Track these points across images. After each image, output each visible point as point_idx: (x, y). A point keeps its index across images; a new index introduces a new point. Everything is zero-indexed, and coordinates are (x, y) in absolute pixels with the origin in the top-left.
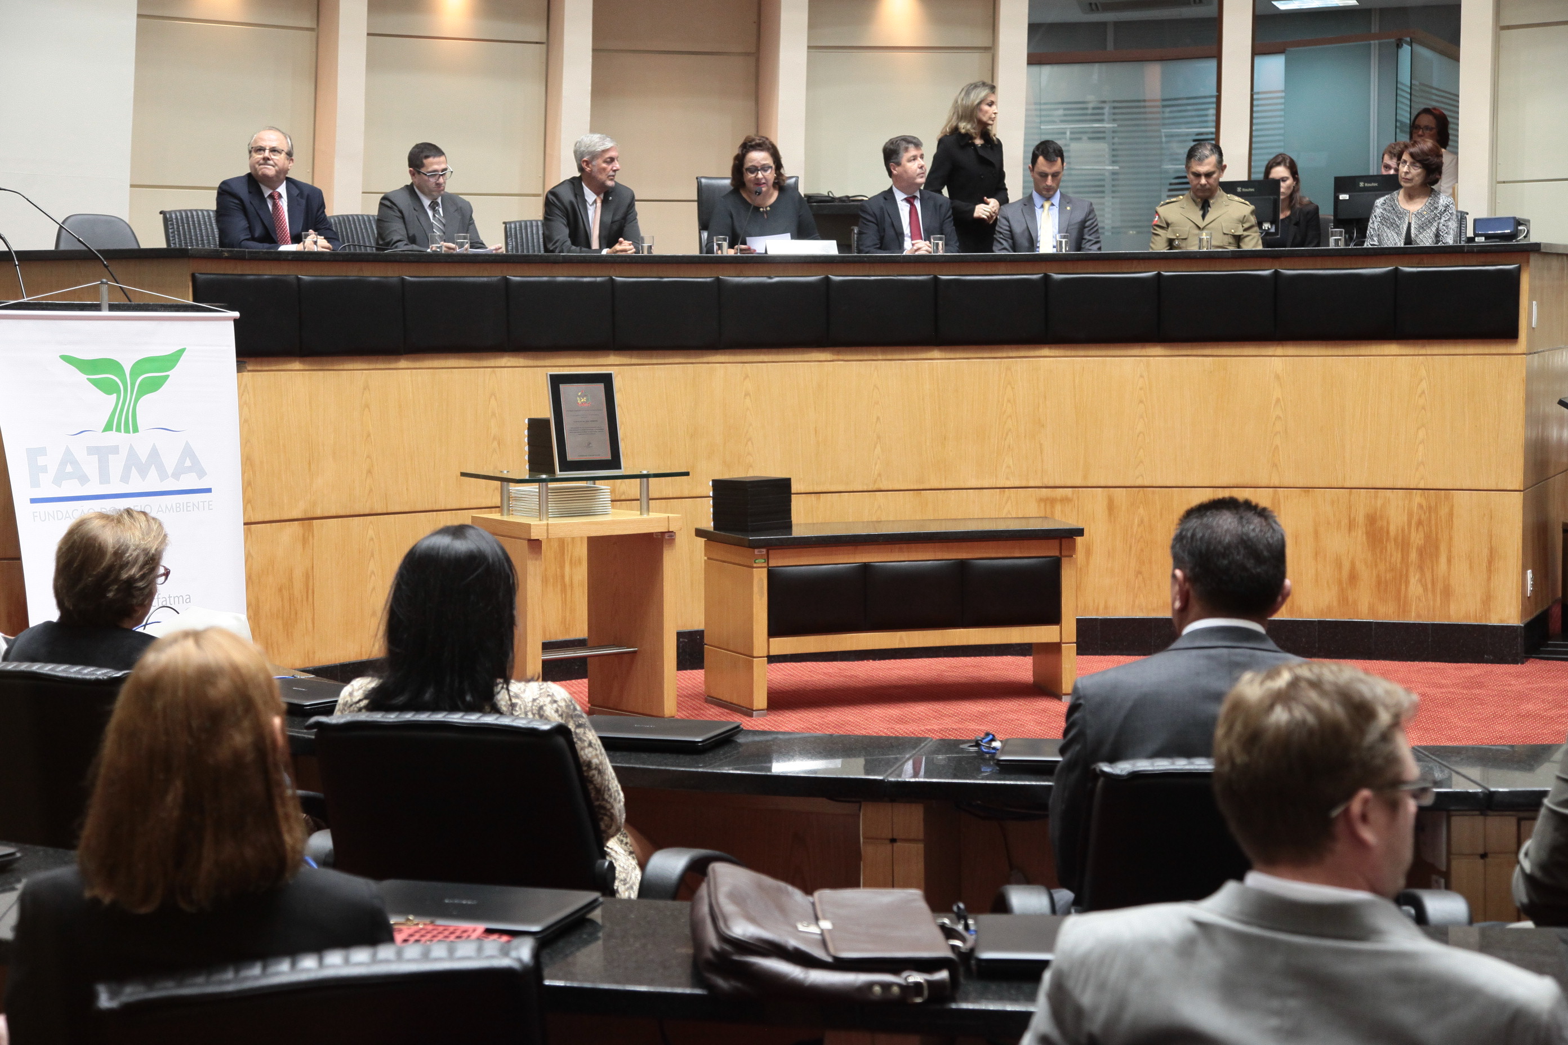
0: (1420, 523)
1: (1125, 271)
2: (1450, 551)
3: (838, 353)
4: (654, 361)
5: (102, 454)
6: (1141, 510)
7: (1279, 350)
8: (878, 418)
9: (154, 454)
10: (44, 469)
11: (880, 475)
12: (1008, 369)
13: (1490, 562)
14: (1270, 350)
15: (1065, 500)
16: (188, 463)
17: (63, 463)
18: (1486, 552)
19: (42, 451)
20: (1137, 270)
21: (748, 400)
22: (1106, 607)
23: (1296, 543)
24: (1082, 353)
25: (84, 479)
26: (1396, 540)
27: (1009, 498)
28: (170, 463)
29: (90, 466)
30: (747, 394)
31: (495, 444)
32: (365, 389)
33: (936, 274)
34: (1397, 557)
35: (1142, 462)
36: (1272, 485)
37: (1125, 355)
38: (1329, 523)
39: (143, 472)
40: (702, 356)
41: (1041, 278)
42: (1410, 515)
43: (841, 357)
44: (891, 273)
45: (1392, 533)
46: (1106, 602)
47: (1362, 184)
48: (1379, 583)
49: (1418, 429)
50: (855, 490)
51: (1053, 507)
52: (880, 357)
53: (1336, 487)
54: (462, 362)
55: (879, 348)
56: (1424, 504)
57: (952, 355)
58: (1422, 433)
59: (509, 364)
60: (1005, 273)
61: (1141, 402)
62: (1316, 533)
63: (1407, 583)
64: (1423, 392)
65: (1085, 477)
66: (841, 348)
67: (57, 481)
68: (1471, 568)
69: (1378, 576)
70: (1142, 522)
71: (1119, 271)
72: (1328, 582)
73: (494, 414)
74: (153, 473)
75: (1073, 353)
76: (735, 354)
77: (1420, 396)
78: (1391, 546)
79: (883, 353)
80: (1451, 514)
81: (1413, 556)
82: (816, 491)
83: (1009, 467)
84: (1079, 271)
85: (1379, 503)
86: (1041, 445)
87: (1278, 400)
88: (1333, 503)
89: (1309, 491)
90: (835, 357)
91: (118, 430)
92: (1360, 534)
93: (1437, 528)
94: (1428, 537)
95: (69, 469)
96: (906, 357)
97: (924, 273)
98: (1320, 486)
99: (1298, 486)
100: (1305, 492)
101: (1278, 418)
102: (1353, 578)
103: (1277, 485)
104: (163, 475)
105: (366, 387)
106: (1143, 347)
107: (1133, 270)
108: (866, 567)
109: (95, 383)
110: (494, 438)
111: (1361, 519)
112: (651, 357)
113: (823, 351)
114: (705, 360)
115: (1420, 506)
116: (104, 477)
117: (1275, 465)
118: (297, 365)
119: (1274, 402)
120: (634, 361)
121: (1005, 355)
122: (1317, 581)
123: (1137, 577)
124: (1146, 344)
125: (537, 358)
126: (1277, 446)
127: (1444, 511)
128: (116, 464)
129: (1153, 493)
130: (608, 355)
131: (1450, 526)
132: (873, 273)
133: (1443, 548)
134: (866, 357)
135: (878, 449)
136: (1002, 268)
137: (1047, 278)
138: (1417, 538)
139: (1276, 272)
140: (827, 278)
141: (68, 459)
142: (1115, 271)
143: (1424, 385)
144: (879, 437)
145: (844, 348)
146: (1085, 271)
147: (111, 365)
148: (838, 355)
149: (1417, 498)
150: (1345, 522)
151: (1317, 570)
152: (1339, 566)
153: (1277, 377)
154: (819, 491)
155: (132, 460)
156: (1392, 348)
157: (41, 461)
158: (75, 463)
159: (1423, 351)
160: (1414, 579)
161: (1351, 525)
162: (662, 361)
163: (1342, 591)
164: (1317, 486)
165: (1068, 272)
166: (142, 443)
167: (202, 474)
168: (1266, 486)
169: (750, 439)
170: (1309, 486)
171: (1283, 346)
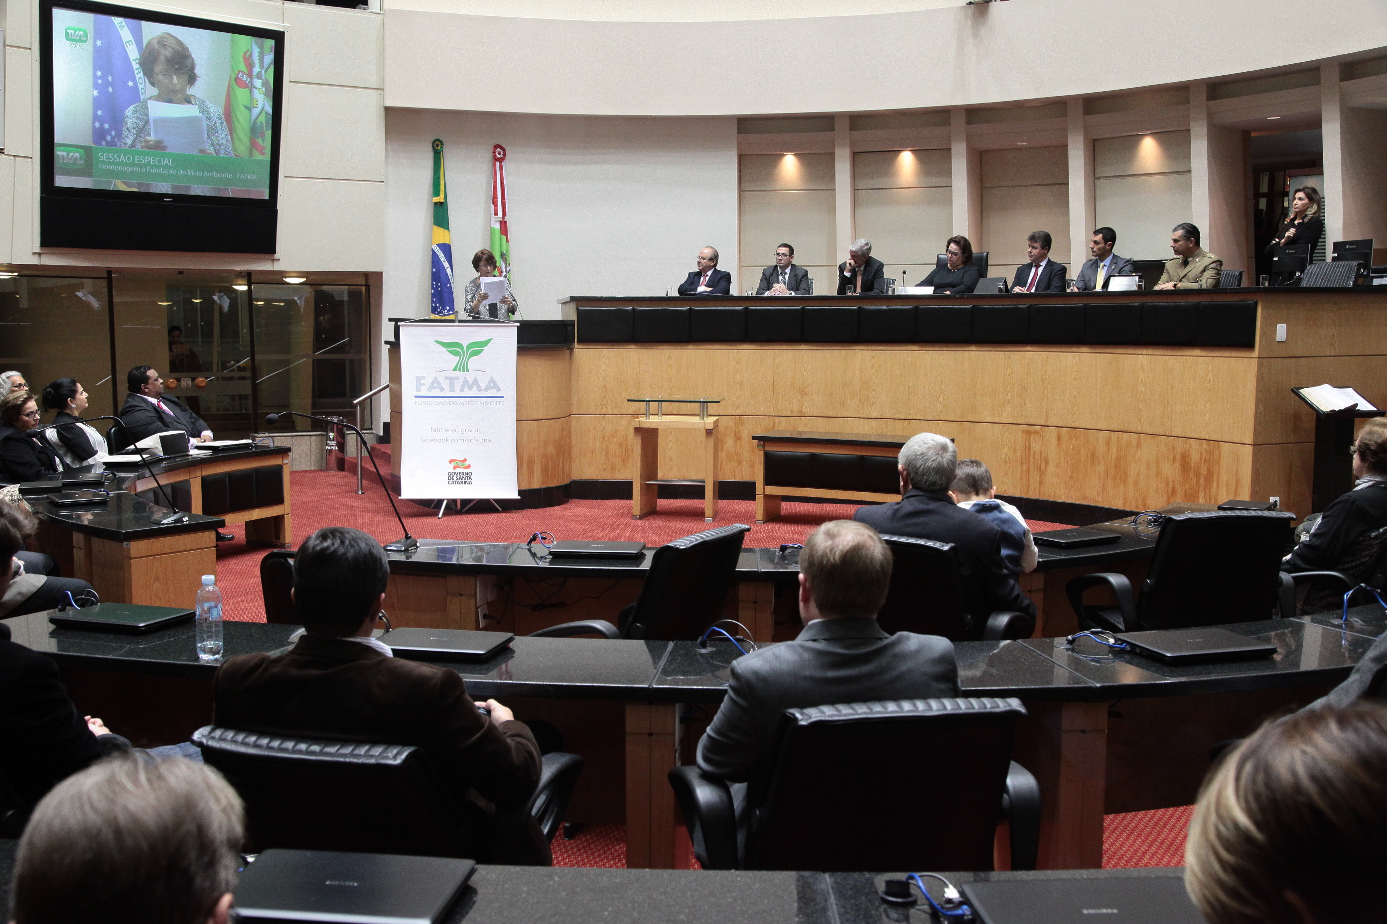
0: (1205, 461)
2: (1218, 480)
3: (923, 346)
4: (825, 348)
5: (452, 380)
6: (1074, 441)
7: (1144, 351)
8: (941, 382)
9: (476, 381)
10: (424, 385)
11: (941, 412)
12: (1009, 357)
13: (1236, 489)
14: (1140, 351)
15: (1036, 432)
16: (492, 385)
17: (433, 383)
18: (1234, 482)
19: (424, 378)
21: (873, 369)
22: (1055, 495)
24: (1048, 349)
25: (442, 389)
26: (1194, 470)
27: (1007, 429)
28: (483, 385)
29: (446, 384)
30: (873, 366)
31: (738, 385)
32: (669, 358)
34: (1194, 481)
35: (1075, 414)
36: (1138, 432)
38: (1163, 458)
39: (470, 388)
40: (850, 346)
42: (1201, 455)
43: (923, 349)
45: (1192, 466)
46: (1055, 492)
47: (1347, 247)
48: (1185, 495)
49: (1207, 402)
51: (1030, 436)
53: (1168, 435)
54: (723, 347)
56: (1208, 448)
57: (981, 349)
58: (1208, 405)
59: (747, 348)
61: (1076, 379)
62: (1158, 463)
63: (1198, 497)
64: (1210, 380)
65: (1047, 420)
67: (430, 389)
68: (1227, 491)
69: (1185, 491)
70: (1074, 448)
73: (738, 371)
74: (475, 388)
75: (1043, 349)
76: (868, 346)
77: (1208, 382)
78: (1191, 474)
79: (946, 347)
80: (1220, 457)
81: (1202, 481)
83: (1008, 412)
85: (1187, 447)
86: (1025, 400)
87: (1142, 381)
88: (1166, 445)
89: (1155, 437)
90: (921, 348)
91: (460, 370)
92: (1178, 465)
93: (1213, 462)
94: (1209, 470)
95: (436, 385)
96: (957, 349)
98: (1161, 434)
99: (1150, 433)
100: (1153, 437)
101: (1142, 392)
102: (1174, 491)
103: (1140, 432)
104: (479, 389)
105: (670, 357)
106: (1078, 347)
108: (813, 455)
109: (449, 351)
110: (738, 383)
111: (1178, 456)
112: (824, 346)
114: (852, 348)
115: (1206, 450)
116: (452, 389)
117: (1139, 420)
118: (633, 347)
119: (1140, 382)
120: (815, 348)
123: (1070, 479)
125: (763, 345)
126: (1141, 409)
127: (1217, 454)
128: (458, 385)
129: (1081, 432)
130: (801, 345)
131: (1219, 464)
133: (1215, 477)
135: (941, 399)
138: (1204, 470)
141: (436, 380)
143: (1210, 375)
144: (941, 392)
147: (458, 345)
149: (1205, 445)
150: (1171, 457)
152: (1167, 483)
153: (1142, 367)
154: (909, 418)
155: (465, 381)
156: (1197, 352)
157: (422, 381)
158: (438, 383)
159: (1211, 354)
160: (1201, 495)
161: (1174, 459)
162: (821, 348)
163: (1168, 498)
164: (1159, 434)
166: (470, 376)
167: (499, 390)
169: (874, 389)
170: (1155, 434)
171: (1146, 348)
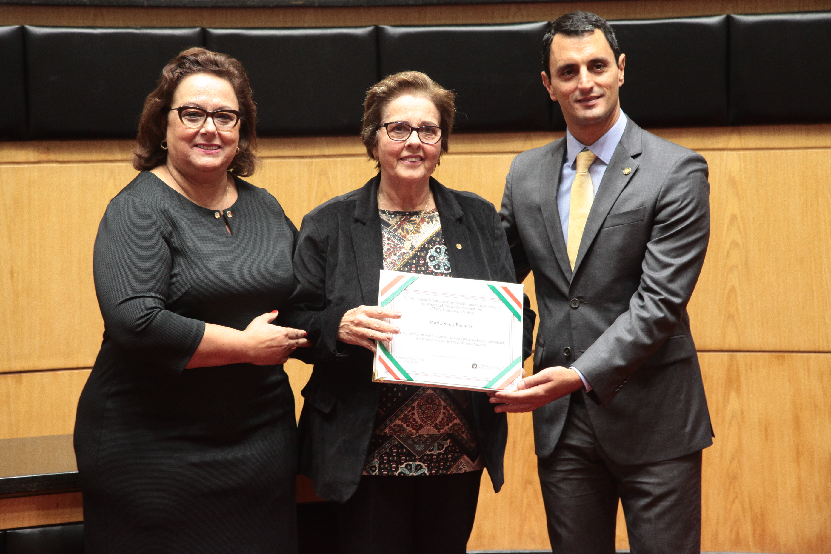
1: (499, 21)
3: (48, 150)
12: (323, 173)
20: (516, 20)
23: (766, 436)
33: (205, 25)
36: (726, 347)
37: (501, 150)
38: (816, 407)
41: (371, 34)
43: (52, 157)
44: (132, 24)
50: (81, 365)
52: (118, 156)
53: (826, 350)
55: (115, 143)
60: (314, 25)
62: (797, 422)
66: (52, 143)
71: (489, 21)
72: (817, 498)
82: (14, 369)
84: (428, 23)
87: (734, 218)
88: (821, 375)
89: (784, 357)
90: (43, 157)
97: (187, 25)
98: (802, 349)
99: (767, 349)
100: (778, 358)
101: (734, 244)
103: (734, 346)
107: (510, 20)
113: (22, 147)
117: (730, 317)
119: (727, 221)
121: (317, 152)
122: (800, 495)
123: (525, 488)
124: (532, 134)
126: (733, 289)
132: (100, 23)
134: (94, 156)
136: (309, 17)
137: (378, 32)
139: (729, 20)
140: (22, 31)
142: (484, 21)
145: (58, 143)
146: (438, 22)
148: (47, 153)
151: (799, 478)
153: (732, 182)
164: (796, 349)
165: (412, 23)
168: (717, 348)
170: (784, 349)
171: (740, 133)
